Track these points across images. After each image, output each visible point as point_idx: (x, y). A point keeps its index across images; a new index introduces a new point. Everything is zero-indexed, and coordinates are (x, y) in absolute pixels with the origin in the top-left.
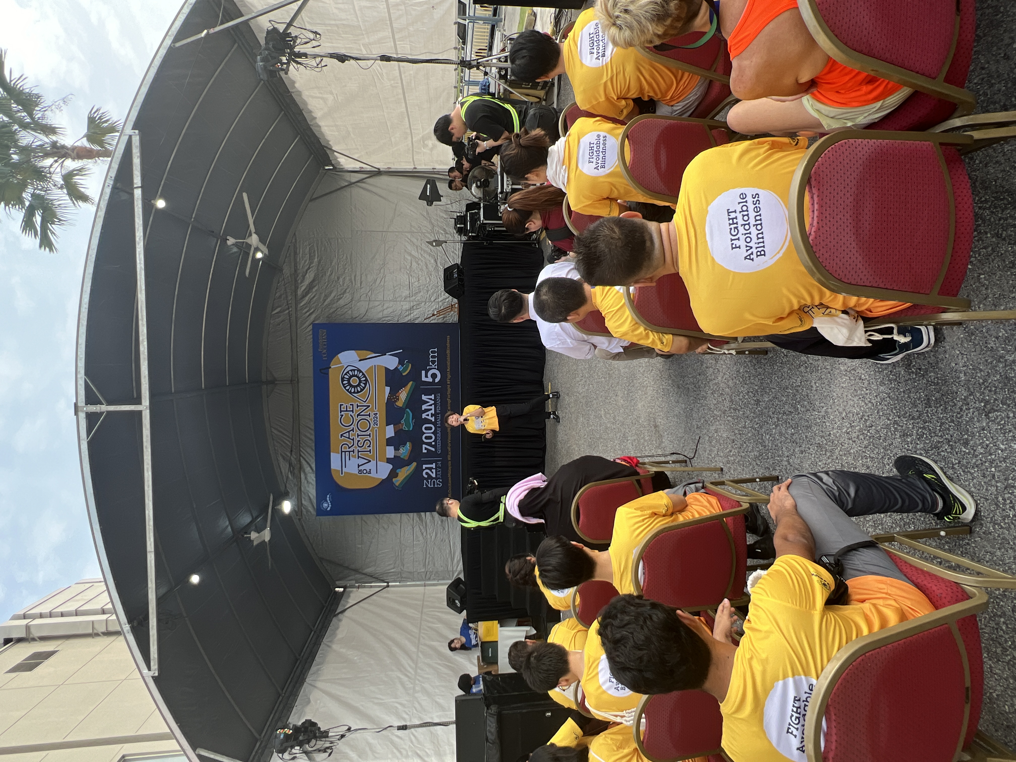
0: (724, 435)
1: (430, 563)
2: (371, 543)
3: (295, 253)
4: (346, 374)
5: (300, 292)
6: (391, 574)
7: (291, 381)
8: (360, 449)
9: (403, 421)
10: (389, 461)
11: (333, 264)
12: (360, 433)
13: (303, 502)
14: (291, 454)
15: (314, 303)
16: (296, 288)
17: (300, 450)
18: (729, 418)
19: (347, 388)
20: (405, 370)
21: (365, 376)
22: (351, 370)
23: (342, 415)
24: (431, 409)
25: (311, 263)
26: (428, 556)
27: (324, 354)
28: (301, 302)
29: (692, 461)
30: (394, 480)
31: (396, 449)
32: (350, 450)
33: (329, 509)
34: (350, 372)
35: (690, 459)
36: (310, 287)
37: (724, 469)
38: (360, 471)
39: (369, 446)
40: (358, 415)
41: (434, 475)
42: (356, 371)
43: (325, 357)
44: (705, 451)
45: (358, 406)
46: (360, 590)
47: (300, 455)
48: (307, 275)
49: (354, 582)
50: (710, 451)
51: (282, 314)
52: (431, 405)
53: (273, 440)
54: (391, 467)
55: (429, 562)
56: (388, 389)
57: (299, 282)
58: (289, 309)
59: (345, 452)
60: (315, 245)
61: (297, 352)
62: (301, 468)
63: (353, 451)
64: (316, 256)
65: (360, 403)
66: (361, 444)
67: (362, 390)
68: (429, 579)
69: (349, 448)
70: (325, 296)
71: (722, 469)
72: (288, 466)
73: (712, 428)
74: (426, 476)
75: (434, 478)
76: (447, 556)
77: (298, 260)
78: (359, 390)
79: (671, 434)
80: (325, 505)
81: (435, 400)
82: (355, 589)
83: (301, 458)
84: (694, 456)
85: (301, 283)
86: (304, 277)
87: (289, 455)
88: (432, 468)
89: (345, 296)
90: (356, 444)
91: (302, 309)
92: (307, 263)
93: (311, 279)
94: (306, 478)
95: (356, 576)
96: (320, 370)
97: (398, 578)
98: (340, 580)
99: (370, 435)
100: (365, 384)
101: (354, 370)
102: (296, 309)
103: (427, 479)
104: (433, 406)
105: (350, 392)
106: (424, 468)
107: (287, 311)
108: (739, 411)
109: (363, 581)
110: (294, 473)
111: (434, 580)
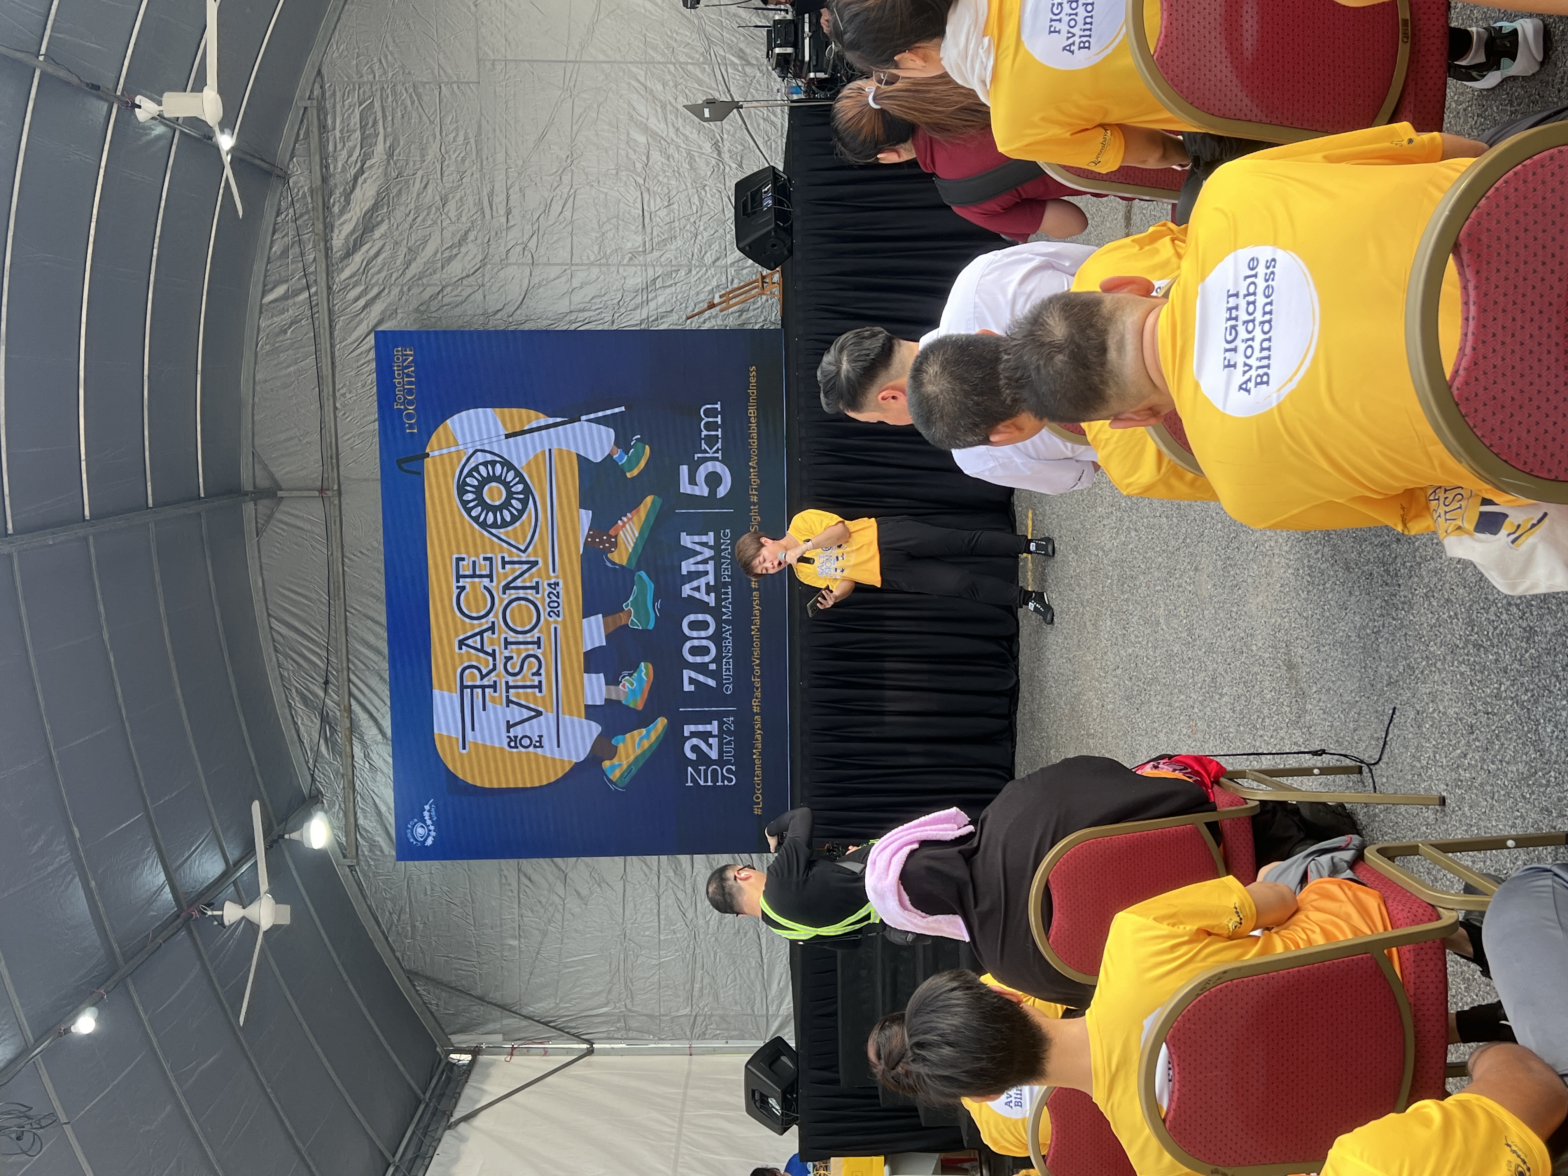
0: (1451, 712)
1: (706, 992)
2: (545, 933)
3: (323, 127)
4: (470, 475)
5: (338, 241)
6: (600, 1019)
7: (322, 490)
8: (511, 681)
9: (628, 606)
10: (592, 712)
11: (429, 158)
12: (512, 637)
13: (361, 821)
14: (326, 691)
15: (379, 272)
16: (329, 228)
17: (349, 680)
18: (1463, 668)
19: (474, 513)
20: (632, 465)
21: (522, 481)
22: (485, 464)
23: (463, 588)
24: (706, 573)
25: (366, 157)
26: (699, 973)
27: (410, 417)
28: (343, 270)
29: (1376, 770)
30: (606, 764)
31: (612, 680)
32: (485, 682)
33: (429, 842)
34: (482, 469)
35: (1368, 765)
36: (367, 226)
37: (1448, 801)
38: (514, 742)
39: (537, 674)
40: (507, 587)
41: (714, 755)
42: (498, 467)
43: (411, 426)
44: (1406, 748)
45: (504, 563)
46: (516, 1059)
47: (350, 694)
48: (358, 189)
49: (499, 1037)
50: (1417, 748)
51: (290, 302)
52: (705, 562)
53: (276, 650)
54: (596, 729)
55: (701, 989)
56: (586, 516)
57: (336, 209)
58: (308, 287)
59: (472, 687)
60: (377, 105)
61: (335, 408)
62: (353, 728)
63: (494, 686)
64: (381, 137)
65: (511, 554)
66: (513, 667)
67: (515, 519)
68: (702, 1036)
69: (483, 677)
70: (410, 249)
71: (1443, 801)
72: (318, 722)
73: (1424, 689)
74: (692, 756)
75: (714, 762)
76: (752, 976)
77: (331, 148)
78: (508, 518)
79: (1328, 690)
80: (420, 831)
81: (717, 547)
82: (502, 1058)
83: (352, 701)
84: (1380, 759)
85: (342, 212)
86: (348, 196)
87: (322, 694)
88: (709, 734)
89: (464, 250)
90: (500, 667)
91: (345, 289)
92: (354, 158)
93: (369, 204)
94: (367, 756)
95: (505, 1022)
96: (399, 462)
97: (618, 1029)
98: (462, 1030)
99: (538, 643)
100: (525, 503)
101: (493, 463)
102: (329, 288)
103: (695, 764)
104: (711, 563)
105: (484, 525)
106: (686, 734)
107: (306, 295)
108: (1486, 651)
109: (522, 1035)
110: (335, 743)
111: (715, 1037)
